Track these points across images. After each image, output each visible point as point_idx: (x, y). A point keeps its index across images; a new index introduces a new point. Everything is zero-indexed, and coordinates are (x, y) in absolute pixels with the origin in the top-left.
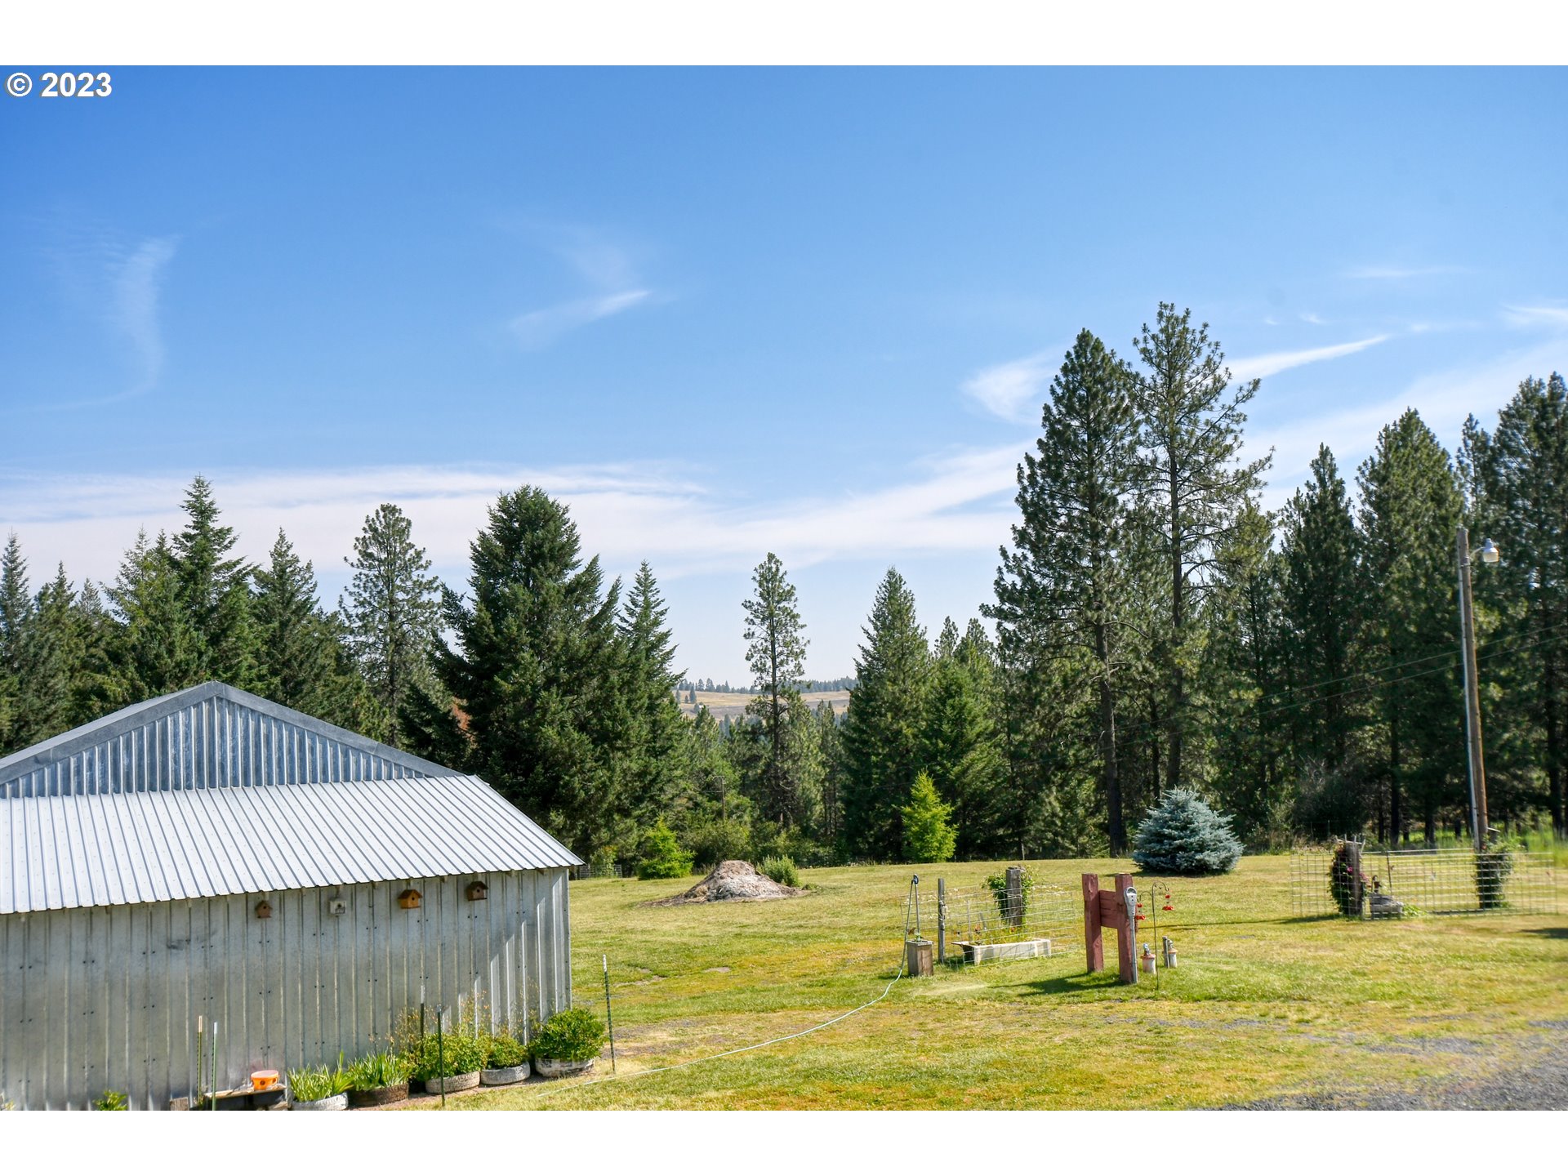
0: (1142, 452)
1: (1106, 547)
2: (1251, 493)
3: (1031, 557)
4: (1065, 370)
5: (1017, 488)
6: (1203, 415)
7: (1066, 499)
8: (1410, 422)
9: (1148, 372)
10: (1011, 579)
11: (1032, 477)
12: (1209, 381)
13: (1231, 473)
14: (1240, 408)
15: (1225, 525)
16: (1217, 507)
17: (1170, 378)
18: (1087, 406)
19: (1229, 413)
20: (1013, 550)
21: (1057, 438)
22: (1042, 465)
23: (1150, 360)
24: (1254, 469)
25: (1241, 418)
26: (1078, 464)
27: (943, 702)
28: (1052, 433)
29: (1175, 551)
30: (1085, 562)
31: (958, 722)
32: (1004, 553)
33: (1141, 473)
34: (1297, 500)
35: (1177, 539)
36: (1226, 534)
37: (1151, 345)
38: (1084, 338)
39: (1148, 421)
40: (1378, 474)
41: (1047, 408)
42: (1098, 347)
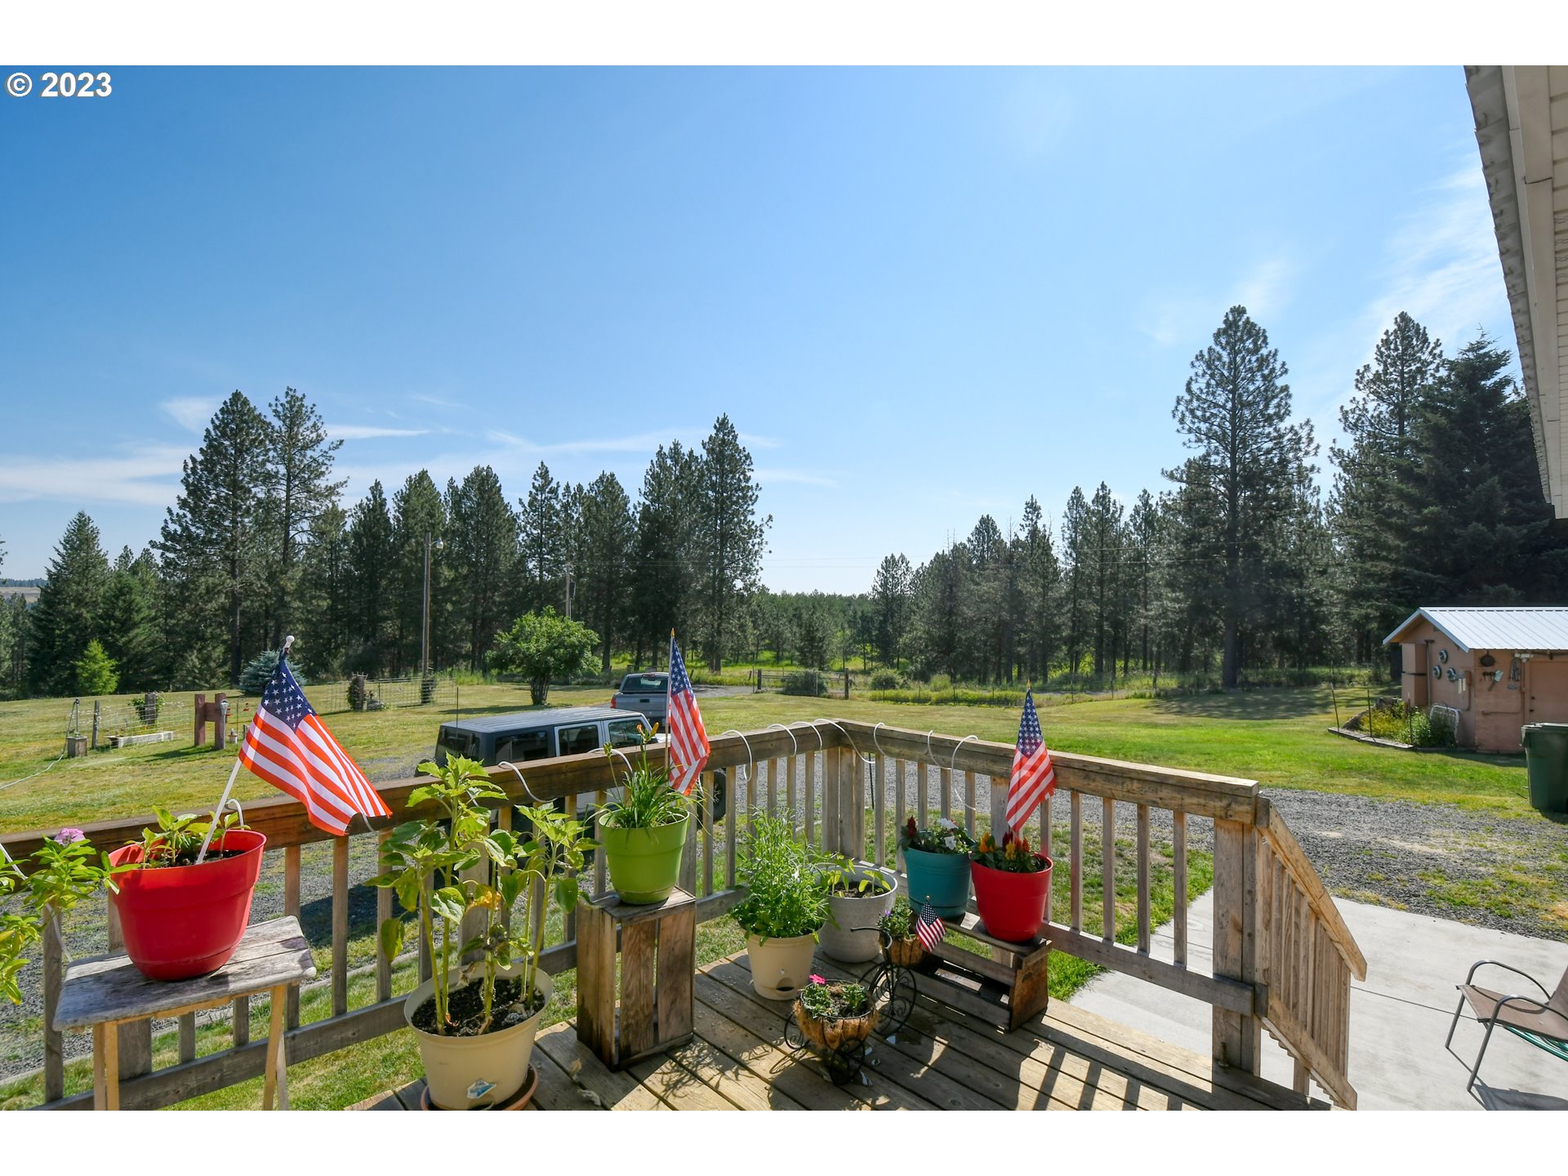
0: (269, 466)
1: (242, 516)
2: (334, 498)
3: (189, 516)
4: (222, 410)
5: (183, 475)
6: (309, 453)
7: (217, 485)
8: (423, 475)
9: (277, 423)
10: (172, 527)
11: (194, 469)
12: (314, 435)
13: (323, 486)
14: (331, 453)
15: (318, 513)
16: (313, 503)
17: (290, 429)
18: (236, 435)
19: (324, 454)
20: (176, 510)
21: (213, 449)
22: (201, 463)
23: (279, 417)
24: (337, 486)
25: (331, 458)
26: (226, 466)
27: (117, 597)
28: (210, 446)
29: (286, 523)
30: (227, 523)
31: (129, 609)
32: (170, 511)
33: (268, 478)
34: (360, 505)
35: (288, 517)
36: (318, 518)
37: (280, 409)
38: (237, 396)
39: (275, 450)
40: (405, 498)
41: (208, 431)
42: (246, 402)
